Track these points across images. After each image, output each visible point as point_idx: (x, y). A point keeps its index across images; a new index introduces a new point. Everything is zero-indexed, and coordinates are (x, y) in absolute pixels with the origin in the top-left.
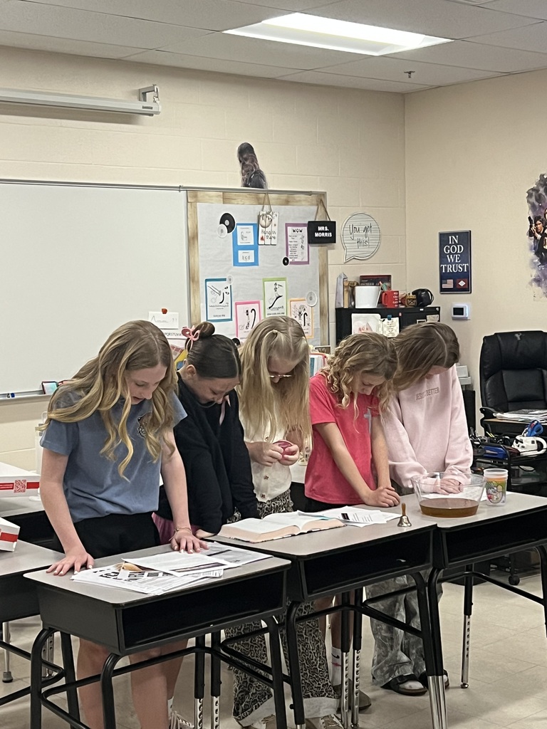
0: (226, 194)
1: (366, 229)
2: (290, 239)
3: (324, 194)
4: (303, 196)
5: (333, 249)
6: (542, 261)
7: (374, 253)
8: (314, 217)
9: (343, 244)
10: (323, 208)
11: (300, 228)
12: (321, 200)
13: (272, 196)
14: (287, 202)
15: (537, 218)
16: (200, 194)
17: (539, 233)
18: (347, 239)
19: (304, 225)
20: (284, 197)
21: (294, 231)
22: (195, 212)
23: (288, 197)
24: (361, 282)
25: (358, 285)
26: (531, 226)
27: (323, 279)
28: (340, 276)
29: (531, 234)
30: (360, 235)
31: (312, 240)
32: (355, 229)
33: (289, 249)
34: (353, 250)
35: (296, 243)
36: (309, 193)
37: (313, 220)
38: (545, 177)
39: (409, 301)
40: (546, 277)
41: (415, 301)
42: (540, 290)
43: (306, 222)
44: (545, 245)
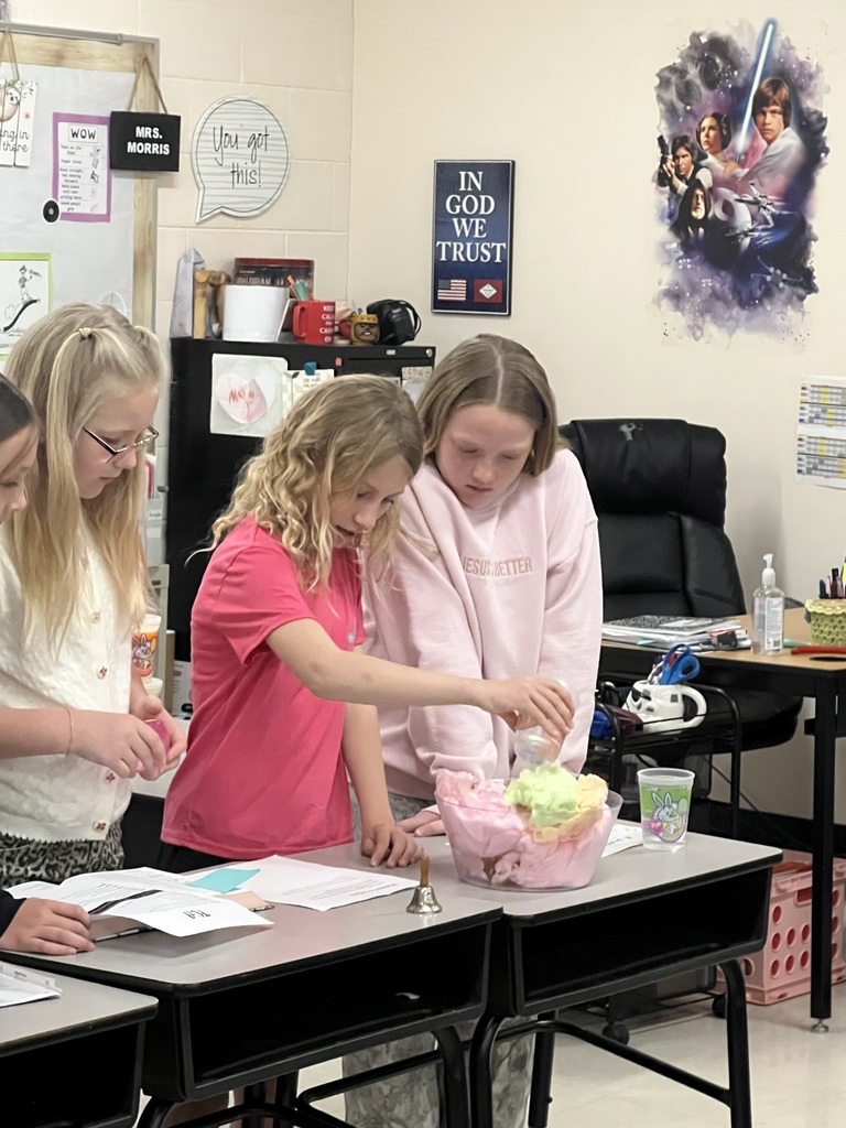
1: (254, 141)
2: (62, 154)
3: (152, 45)
4: (98, 47)
5: (170, 185)
6: (688, 247)
7: (271, 202)
8: (127, 101)
9: (196, 174)
10: (148, 78)
11: (91, 128)
12: (146, 59)
13: (20, 40)
14: (58, 59)
15: (680, 141)
17: (681, 178)
18: (207, 163)
19: (99, 120)
20: (52, 44)
21: (74, 135)
23: (62, 46)
24: (238, 275)
25: (229, 281)
26: (664, 160)
27: (144, 261)
28: (186, 257)
29: (663, 179)
30: (240, 156)
31: (120, 160)
32: (226, 139)
33: (61, 180)
34: (220, 191)
35: (77, 166)
36: (116, 40)
37: (123, 109)
38: (704, 40)
39: (360, 330)
40: (695, 289)
41: (375, 330)
42: (677, 320)
43: (108, 115)
44: (696, 209)
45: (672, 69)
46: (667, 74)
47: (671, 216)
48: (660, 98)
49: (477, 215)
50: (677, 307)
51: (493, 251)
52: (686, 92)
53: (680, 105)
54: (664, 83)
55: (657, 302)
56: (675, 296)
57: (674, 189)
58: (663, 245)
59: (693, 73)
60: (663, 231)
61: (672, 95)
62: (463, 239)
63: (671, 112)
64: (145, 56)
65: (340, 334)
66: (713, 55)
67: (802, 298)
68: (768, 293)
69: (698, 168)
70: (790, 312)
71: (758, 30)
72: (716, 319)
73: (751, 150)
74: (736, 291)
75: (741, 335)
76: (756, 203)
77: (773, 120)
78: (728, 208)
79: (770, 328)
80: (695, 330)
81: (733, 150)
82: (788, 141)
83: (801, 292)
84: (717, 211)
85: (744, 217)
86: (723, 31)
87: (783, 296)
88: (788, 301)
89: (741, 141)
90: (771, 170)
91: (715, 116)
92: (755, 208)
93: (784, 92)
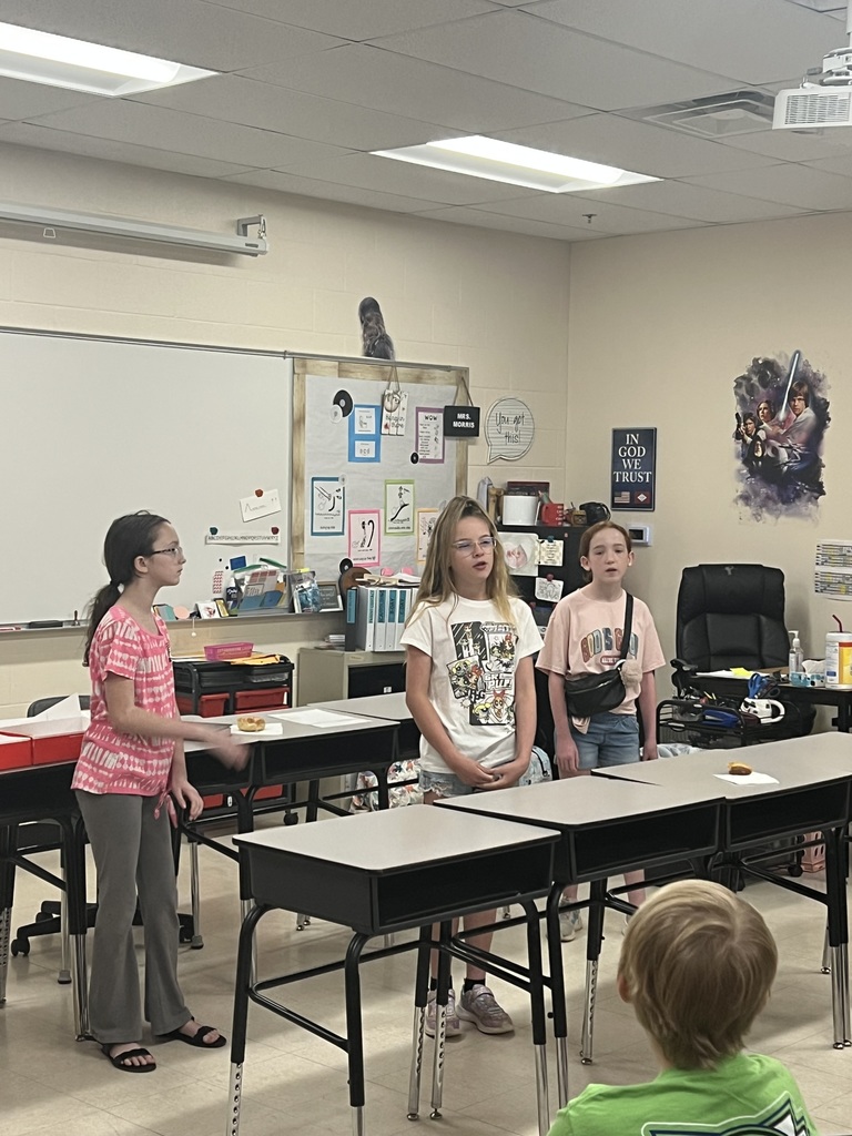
0: (343, 365)
1: (517, 420)
2: (420, 428)
3: (466, 370)
4: (438, 373)
5: (474, 444)
6: (752, 472)
7: (526, 452)
8: (453, 400)
9: (487, 438)
10: (464, 389)
11: (435, 415)
13: (400, 370)
14: (418, 380)
15: (747, 416)
16: (310, 363)
17: (749, 435)
18: (492, 432)
19: (439, 411)
20: (416, 371)
21: (427, 418)
22: (303, 387)
23: (421, 372)
24: (510, 490)
25: (506, 494)
26: (739, 426)
27: (461, 482)
28: (483, 481)
29: (738, 436)
30: (509, 428)
31: (449, 431)
32: (503, 419)
33: (420, 442)
34: (501, 445)
35: (428, 434)
36: (447, 368)
37: (451, 404)
38: (760, 362)
39: (576, 518)
40: (757, 494)
41: (584, 519)
42: (748, 511)
43: (443, 407)
44: (757, 451)
45: (743, 377)
46: (740, 380)
47: (743, 455)
48: (736, 393)
49: (636, 457)
50: (747, 504)
51: (645, 476)
52: (751, 390)
53: (748, 397)
54: (739, 385)
55: (735, 501)
56: (745, 498)
57: (744, 441)
58: (739, 471)
59: (755, 379)
60: (739, 463)
61: (743, 391)
62: (628, 470)
63: (742, 401)
64: (461, 377)
65: (566, 521)
66: (765, 370)
67: (817, 498)
68: (798, 495)
69: (758, 430)
70: (810, 506)
71: (791, 356)
72: (770, 511)
73: (787, 419)
74: (780, 495)
75: (783, 519)
76: (790, 447)
77: (799, 404)
78: (775, 451)
79: (799, 515)
80: (757, 516)
81: (778, 419)
82: (808, 414)
83: (816, 494)
84: (769, 452)
85: (784, 454)
86: (771, 357)
87: (806, 497)
88: (809, 500)
89: (782, 415)
90: (799, 430)
91: (766, 402)
92: (789, 450)
93: (805, 389)
